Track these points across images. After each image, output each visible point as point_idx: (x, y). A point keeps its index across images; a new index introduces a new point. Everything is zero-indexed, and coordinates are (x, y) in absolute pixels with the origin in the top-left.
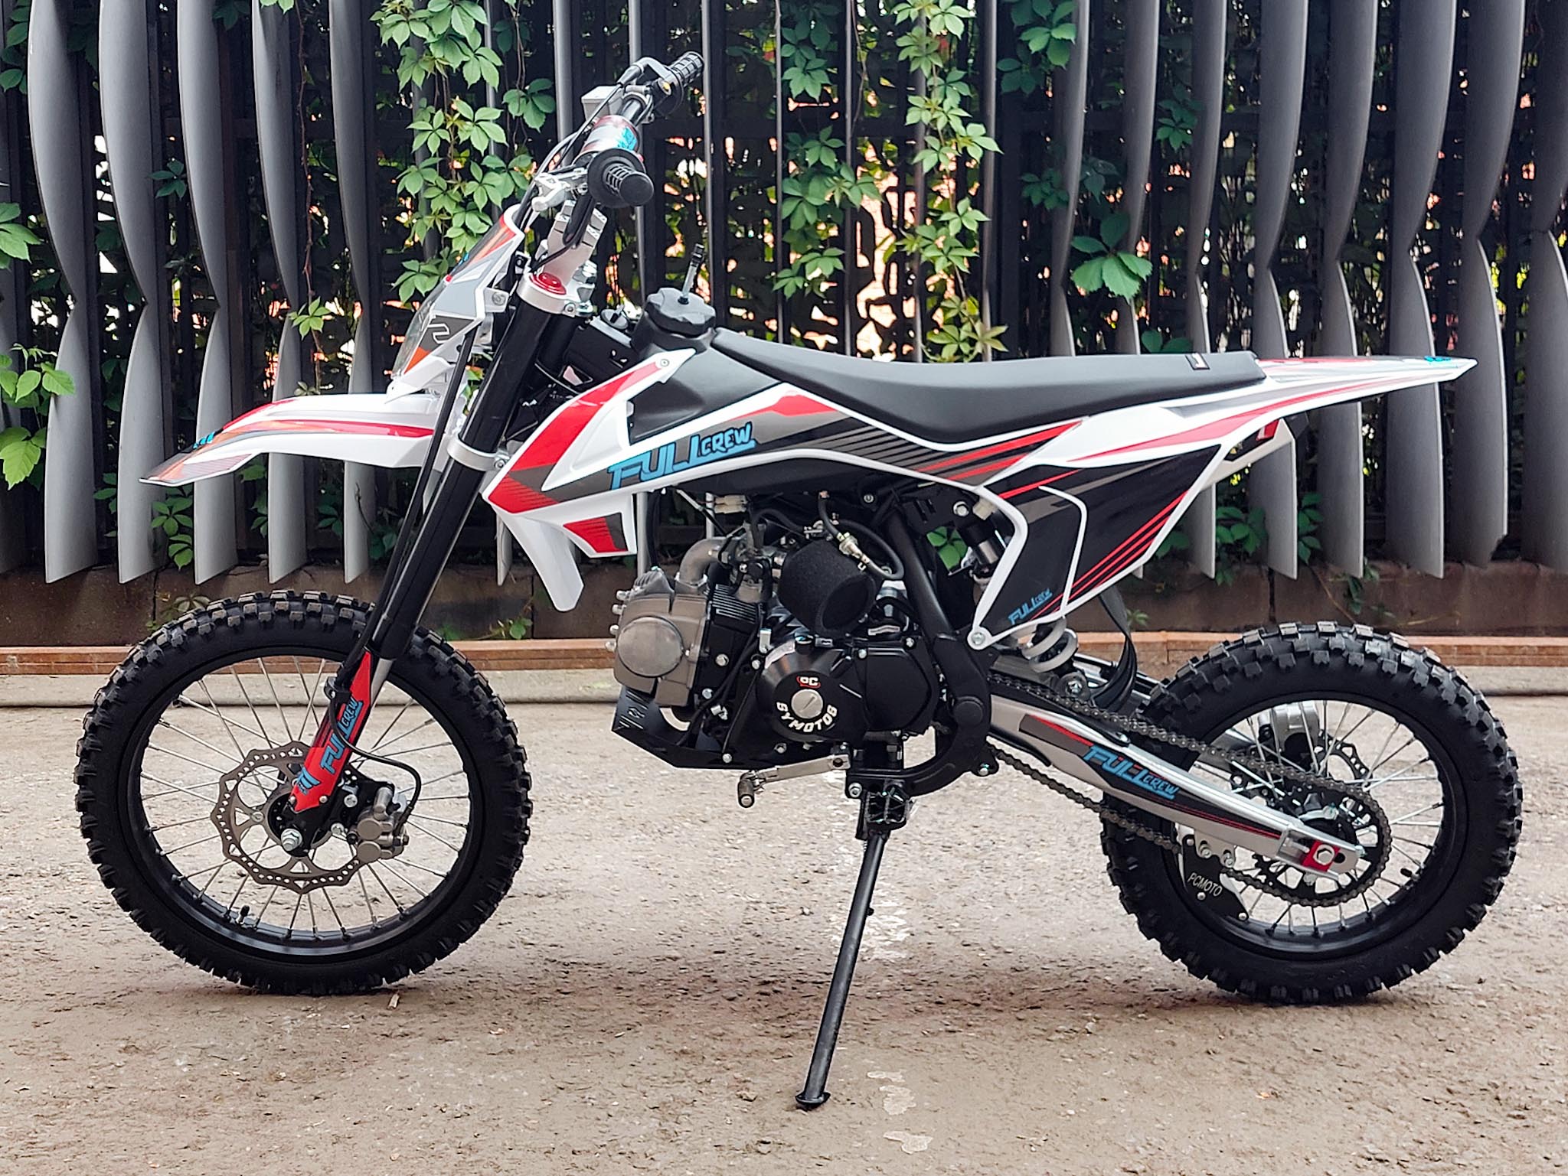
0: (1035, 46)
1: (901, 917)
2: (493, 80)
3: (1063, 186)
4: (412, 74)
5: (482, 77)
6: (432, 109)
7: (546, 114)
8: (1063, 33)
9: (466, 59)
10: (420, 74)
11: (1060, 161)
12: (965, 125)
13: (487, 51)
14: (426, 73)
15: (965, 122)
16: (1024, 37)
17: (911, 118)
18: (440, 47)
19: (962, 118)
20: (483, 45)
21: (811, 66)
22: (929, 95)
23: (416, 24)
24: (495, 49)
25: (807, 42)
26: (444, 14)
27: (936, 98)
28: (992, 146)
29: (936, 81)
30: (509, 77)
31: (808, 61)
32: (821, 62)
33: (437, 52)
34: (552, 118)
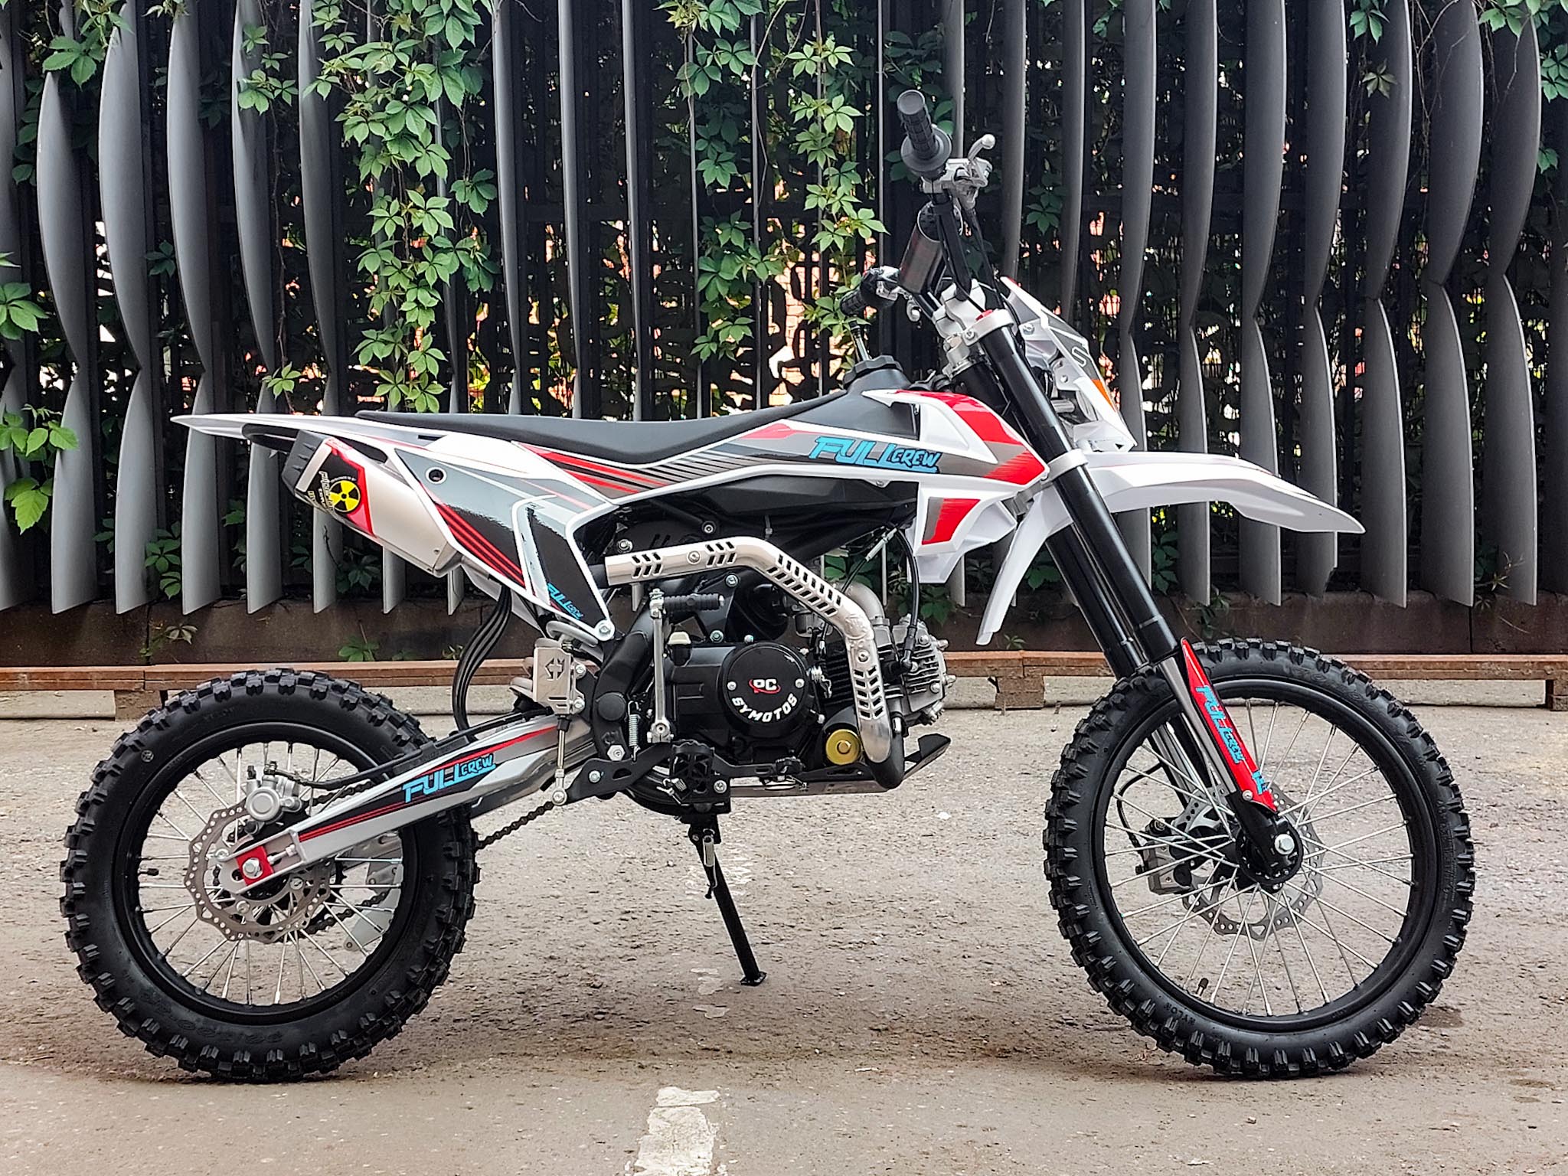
2: (442, 173)
4: (371, 168)
5: (432, 171)
6: (389, 198)
7: (489, 201)
9: (419, 155)
10: (379, 168)
12: (856, 210)
13: (438, 148)
14: (384, 168)
15: (857, 207)
17: (809, 204)
18: (396, 146)
19: (853, 203)
20: (433, 142)
21: (722, 158)
22: (824, 184)
23: (374, 124)
24: (445, 145)
25: (718, 138)
26: (400, 116)
27: (830, 187)
28: (881, 228)
29: (831, 171)
30: (455, 170)
31: (719, 154)
32: (730, 156)
33: (393, 150)
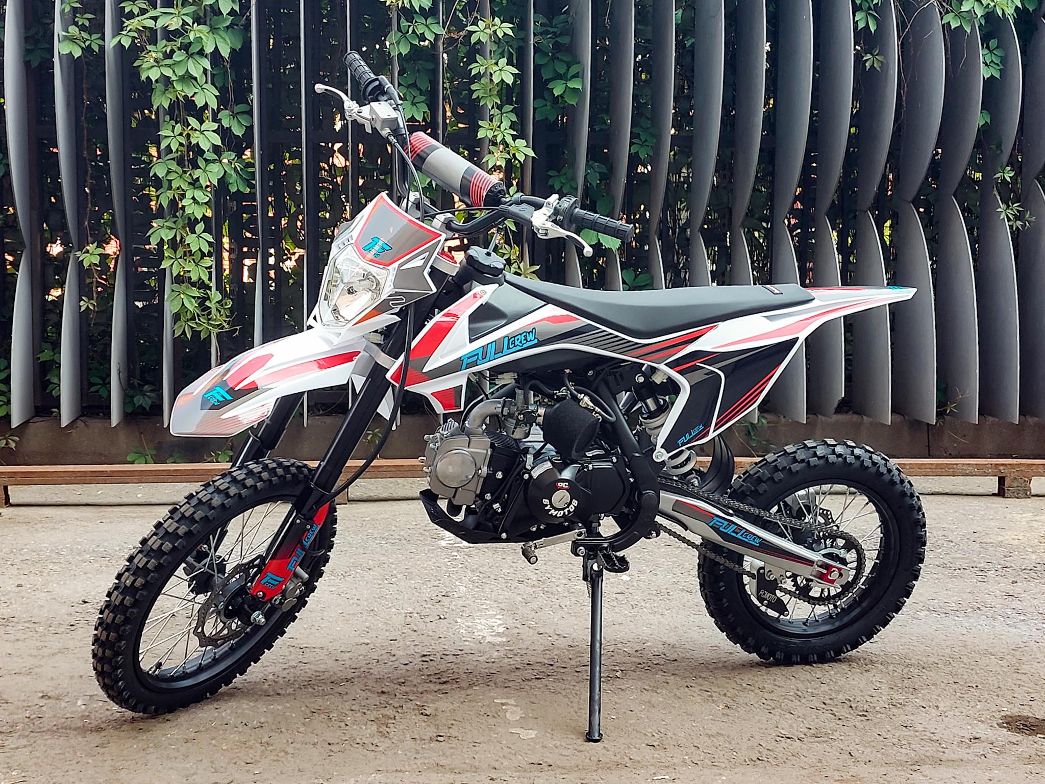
0: (557, 93)
1: (500, 619)
2: (213, 104)
3: (574, 179)
4: (161, 101)
5: (206, 103)
6: (173, 123)
7: (246, 127)
8: (574, 84)
9: (196, 91)
10: (167, 101)
11: (573, 163)
12: (514, 141)
13: (209, 86)
14: (171, 100)
15: (514, 138)
16: (550, 86)
17: (480, 135)
18: (180, 84)
19: (512, 135)
20: (206, 82)
21: (416, 100)
22: (491, 120)
23: (164, 68)
25: (414, 85)
26: (183, 63)
27: (496, 123)
28: (531, 153)
29: (495, 111)
31: (414, 97)
32: (423, 98)
33: (178, 87)
34: (250, 129)
